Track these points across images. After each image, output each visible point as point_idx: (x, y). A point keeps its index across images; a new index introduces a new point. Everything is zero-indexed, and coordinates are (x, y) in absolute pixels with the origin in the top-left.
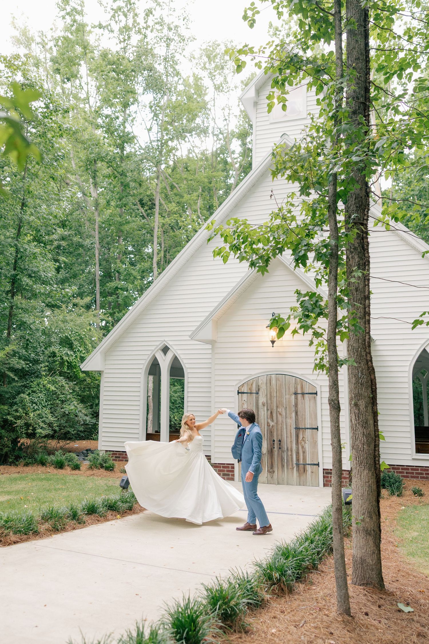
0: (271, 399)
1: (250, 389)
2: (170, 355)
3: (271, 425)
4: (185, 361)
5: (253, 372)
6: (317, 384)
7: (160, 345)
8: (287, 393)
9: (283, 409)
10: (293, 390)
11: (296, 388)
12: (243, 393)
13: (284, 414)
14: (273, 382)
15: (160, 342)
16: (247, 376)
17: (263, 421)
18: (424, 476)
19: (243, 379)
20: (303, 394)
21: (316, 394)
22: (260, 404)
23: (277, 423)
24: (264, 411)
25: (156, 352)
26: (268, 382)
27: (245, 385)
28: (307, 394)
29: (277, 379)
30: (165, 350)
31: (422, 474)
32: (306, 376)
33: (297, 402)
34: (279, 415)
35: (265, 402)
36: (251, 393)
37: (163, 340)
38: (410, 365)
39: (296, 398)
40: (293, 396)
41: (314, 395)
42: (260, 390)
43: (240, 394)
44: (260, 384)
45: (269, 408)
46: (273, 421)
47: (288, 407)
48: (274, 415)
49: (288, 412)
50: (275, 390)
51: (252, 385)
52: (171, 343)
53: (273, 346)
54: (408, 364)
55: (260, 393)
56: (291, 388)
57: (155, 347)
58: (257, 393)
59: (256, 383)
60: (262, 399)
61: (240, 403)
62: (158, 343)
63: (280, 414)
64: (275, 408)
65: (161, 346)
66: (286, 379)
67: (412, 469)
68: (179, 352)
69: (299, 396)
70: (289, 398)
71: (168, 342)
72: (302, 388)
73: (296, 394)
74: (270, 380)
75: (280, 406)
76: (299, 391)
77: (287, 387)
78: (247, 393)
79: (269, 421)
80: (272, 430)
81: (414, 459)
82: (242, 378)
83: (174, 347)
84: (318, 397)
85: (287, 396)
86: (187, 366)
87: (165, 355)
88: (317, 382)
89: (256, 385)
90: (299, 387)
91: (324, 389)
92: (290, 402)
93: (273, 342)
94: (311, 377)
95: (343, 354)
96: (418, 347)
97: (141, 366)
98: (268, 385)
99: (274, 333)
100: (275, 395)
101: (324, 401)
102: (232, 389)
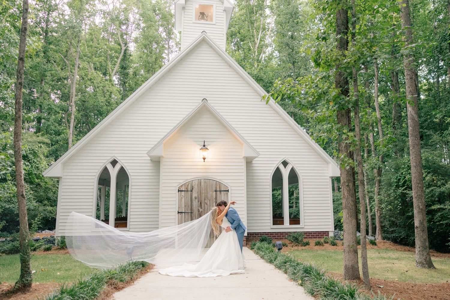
0: (200, 194)
1: (187, 188)
2: (118, 167)
3: (200, 211)
4: (130, 171)
5: (189, 178)
6: (229, 185)
7: (110, 159)
8: (211, 191)
9: (208, 201)
10: (214, 189)
11: (216, 188)
12: (182, 191)
13: (208, 203)
14: (202, 184)
15: (111, 157)
16: (184, 180)
17: (195, 209)
19: (182, 182)
20: (220, 191)
21: (228, 191)
22: (193, 198)
23: (204, 210)
24: (196, 202)
25: (107, 164)
26: (199, 184)
27: (184, 186)
28: (222, 191)
29: (205, 182)
30: (114, 163)
31: (275, 236)
32: (222, 180)
33: (217, 196)
34: (205, 205)
35: (197, 196)
36: (187, 191)
37: (113, 156)
38: (271, 175)
39: (216, 194)
40: (214, 193)
41: (227, 192)
42: (193, 189)
43: (180, 192)
44: (193, 185)
45: (199, 200)
46: (201, 208)
47: (211, 199)
48: (203, 205)
49: (211, 202)
50: (204, 189)
51: (188, 186)
52: (119, 158)
53: (204, 162)
54: (270, 175)
55: (194, 191)
57: (106, 160)
58: (192, 191)
59: (191, 184)
60: (195, 195)
61: (180, 198)
62: (109, 158)
63: (206, 204)
64: (203, 200)
65: (111, 160)
66: (210, 182)
67: (270, 234)
68: (125, 164)
69: (218, 193)
70: (212, 194)
71: (118, 157)
72: (220, 187)
73: (216, 191)
74: (200, 183)
75: (206, 199)
76: (218, 190)
77: (211, 187)
78: (184, 191)
79: (199, 208)
80: (201, 214)
81: (271, 229)
82: (181, 181)
83: (121, 161)
84: (229, 193)
86: (131, 174)
87: (114, 167)
88: (229, 184)
89: (191, 186)
90: (218, 187)
91: (233, 188)
92: (212, 196)
93: (204, 159)
94: (226, 181)
95: (244, 167)
96: (275, 165)
97: (95, 174)
98: (199, 186)
99: (205, 153)
100: (203, 192)
101: (233, 195)
102: (174, 189)
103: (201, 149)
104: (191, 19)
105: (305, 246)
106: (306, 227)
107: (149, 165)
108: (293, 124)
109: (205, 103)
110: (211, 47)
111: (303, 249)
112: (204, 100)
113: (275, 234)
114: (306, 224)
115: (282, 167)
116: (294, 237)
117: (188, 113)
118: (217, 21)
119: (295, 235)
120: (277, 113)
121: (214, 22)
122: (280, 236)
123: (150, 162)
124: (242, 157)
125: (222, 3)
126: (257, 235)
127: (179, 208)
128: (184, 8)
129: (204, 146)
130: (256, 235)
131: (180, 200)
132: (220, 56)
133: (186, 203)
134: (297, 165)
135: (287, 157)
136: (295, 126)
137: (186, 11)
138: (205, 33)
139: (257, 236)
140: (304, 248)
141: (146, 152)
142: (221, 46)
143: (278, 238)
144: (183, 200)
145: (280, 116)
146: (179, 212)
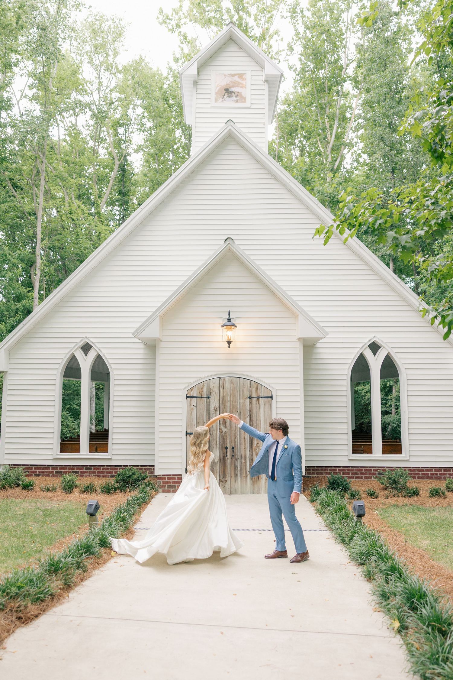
0: (224, 403)
1: (201, 393)
2: (92, 355)
3: (224, 432)
4: (111, 361)
5: (204, 375)
6: (274, 388)
7: (80, 342)
8: (241, 397)
10: (247, 394)
11: (251, 392)
12: (193, 397)
14: (227, 385)
15: (80, 339)
16: (196, 379)
18: (359, 475)
19: (193, 382)
21: (271, 397)
22: (212, 409)
23: (230, 429)
25: (75, 351)
26: (221, 385)
27: (195, 389)
28: (262, 398)
29: (231, 383)
30: (86, 348)
31: (357, 474)
32: (261, 379)
33: (252, 406)
35: (218, 406)
36: (201, 397)
37: (84, 337)
38: (349, 368)
39: (251, 403)
40: (248, 400)
41: (269, 399)
42: (212, 394)
43: (188, 399)
44: (212, 387)
46: (226, 427)
47: (242, 412)
50: (229, 394)
51: (202, 388)
52: (93, 340)
53: (229, 347)
54: (347, 367)
55: (212, 397)
56: (245, 392)
57: (74, 344)
58: (209, 398)
59: (207, 386)
60: (214, 404)
61: (189, 409)
62: (78, 340)
65: (82, 343)
66: (241, 383)
67: (348, 470)
68: (104, 351)
69: (254, 400)
70: (244, 403)
71: (91, 339)
72: (257, 391)
73: (250, 398)
74: (223, 383)
76: (254, 395)
77: (241, 391)
78: (197, 397)
79: (222, 427)
80: (225, 437)
81: (350, 460)
82: (191, 381)
83: (97, 345)
84: (274, 401)
85: (242, 401)
86: (113, 366)
87: (86, 355)
88: (273, 385)
89: (207, 389)
90: (254, 391)
91: (279, 393)
92: (244, 406)
93: (229, 342)
94: (267, 381)
95: (300, 356)
96: (356, 351)
97: (57, 367)
98: (221, 388)
99: (230, 334)
100: (229, 399)
101: (280, 405)
102: (180, 393)
103: (223, 326)
104: (208, 101)
105: (410, 497)
106: (412, 459)
107: (142, 351)
108: (390, 278)
109: (229, 245)
110: (243, 147)
111: (406, 505)
112: (229, 240)
113: (357, 470)
114: (413, 453)
115: (368, 354)
116: (389, 478)
117: (201, 263)
118: (254, 102)
119: (393, 476)
120: (361, 258)
121: (247, 104)
122: (366, 474)
123: (142, 346)
124: (295, 339)
125: (261, 69)
126: (325, 470)
127: (187, 425)
128: (196, 83)
129: (229, 320)
130: (322, 470)
131: (189, 413)
132: (258, 161)
133: (199, 418)
134: (395, 350)
135: (378, 335)
136: (393, 281)
137: (199, 87)
138: (232, 123)
139: (324, 472)
140: (408, 500)
141: (133, 330)
142: (260, 145)
143: (361, 478)
144: (195, 410)
145: (366, 264)
146: (188, 432)
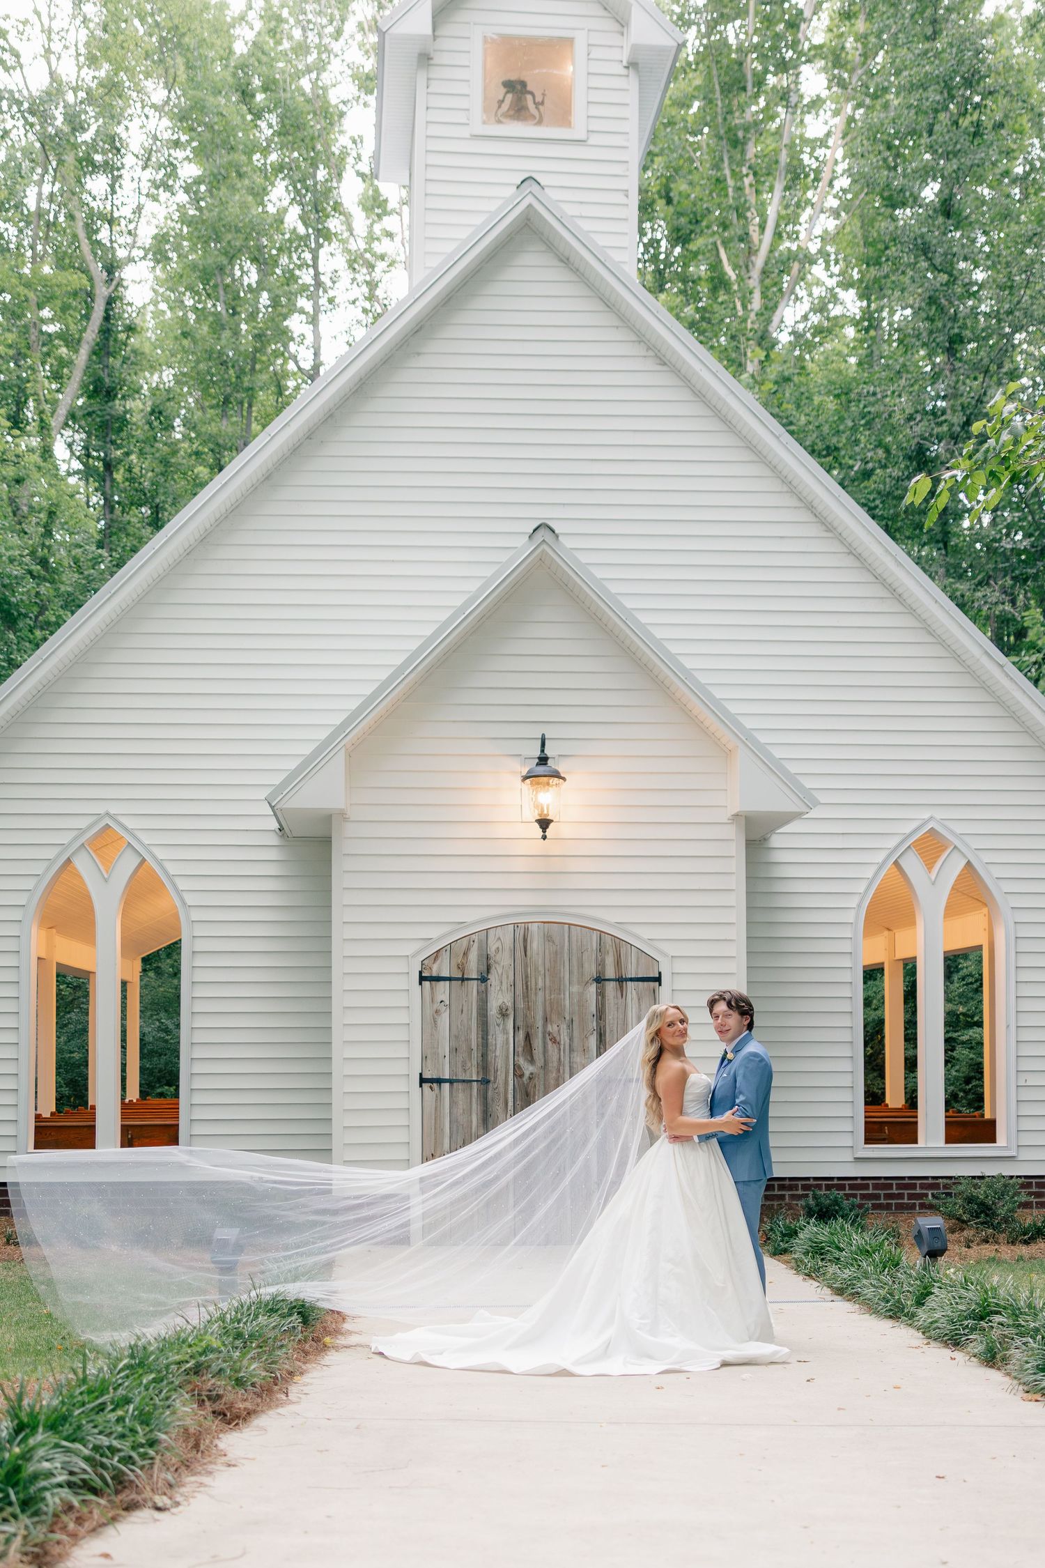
0: (526, 996)
1: (461, 967)
2: (126, 865)
3: (527, 1074)
4: (182, 885)
5: (470, 915)
6: (665, 955)
7: (88, 829)
8: (575, 979)
9: (564, 1027)
10: (591, 970)
11: (601, 964)
12: (439, 979)
13: (564, 1039)
14: (535, 945)
15: (91, 820)
16: (446, 929)
17: (500, 1063)
18: (882, 1201)
19: (439, 936)
20: (621, 980)
21: (658, 980)
22: (493, 1011)
23: (545, 1066)
24: (505, 1031)
25: (74, 853)
26: (520, 945)
27: (445, 957)
28: (631, 980)
29: (548, 938)
31: (877, 1197)
32: (630, 928)
33: (603, 1004)
34: (550, 1043)
35: (510, 1004)
36: (463, 979)
37: (102, 812)
38: (859, 906)
39: (601, 994)
40: (593, 988)
41: (652, 984)
42: (493, 970)
43: (427, 984)
44: (492, 951)
45: (520, 1023)
46: (532, 1061)
47: (576, 1019)
48: (537, 1043)
49: (576, 1034)
50: (541, 969)
51: (465, 954)
52: (130, 823)
53: (544, 838)
54: (853, 902)
55: (493, 978)
56: (586, 965)
57: (73, 835)
58: (483, 980)
59: (480, 948)
60: (499, 997)
61: (429, 1012)
62: (83, 823)
63: (554, 1041)
64: (540, 1023)
65: (95, 830)
66: (574, 939)
67: (852, 1186)
68: (160, 854)
69: (611, 987)
70: (581, 995)
71: (123, 820)
72: (618, 963)
73: (600, 980)
74: (525, 940)
75: (554, 1017)
76: (610, 973)
77: (575, 961)
78: (450, 979)
79: (521, 1061)
80: (531, 1090)
81: (858, 1160)
82: (434, 933)
83: (140, 835)
84: (665, 991)
85: (575, 989)
86: (191, 899)
87: (107, 867)
88: (665, 947)
89: (480, 956)
90: (610, 961)
91: (680, 967)
92: (582, 1003)
93: (544, 824)
94: (646, 933)
95: (736, 865)
96: (880, 857)
97: (21, 899)
98: (518, 954)
99: (548, 798)
100: (540, 984)
102: (401, 967)
103: (525, 778)
104: (461, 118)
105: (1026, 1243)
106: (1025, 1155)
107: (271, 854)
108: (976, 652)
109: (544, 546)
110: (566, 261)
111: (1021, 1258)
112: (541, 532)
113: (876, 1187)
114: (1026, 1140)
115: (913, 865)
116: (970, 1200)
117: (458, 601)
118: (595, 125)
119: (980, 1193)
120: (896, 594)
121: (578, 132)
122: (901, 1196)
124: (724, 816)
125: (617, 27)
126: (790, 1188)
127: (424, 1058)
128: (425, 59)
129: (543, 760)
130: (782, 1187)
131: (430, 1022)
132: (610, 304)
133: (457, 1037)
134: (987, 857)
135: (940, 814)
136: (985, 661)
137: (435, 73)
138: (535, 188)
139: (787, 1193)
140: (1023, 1250)
142: (614, 254)
143: (888, 1207)
144: (444, 1019)
145: (912, 611)
146: (427, 1075)
